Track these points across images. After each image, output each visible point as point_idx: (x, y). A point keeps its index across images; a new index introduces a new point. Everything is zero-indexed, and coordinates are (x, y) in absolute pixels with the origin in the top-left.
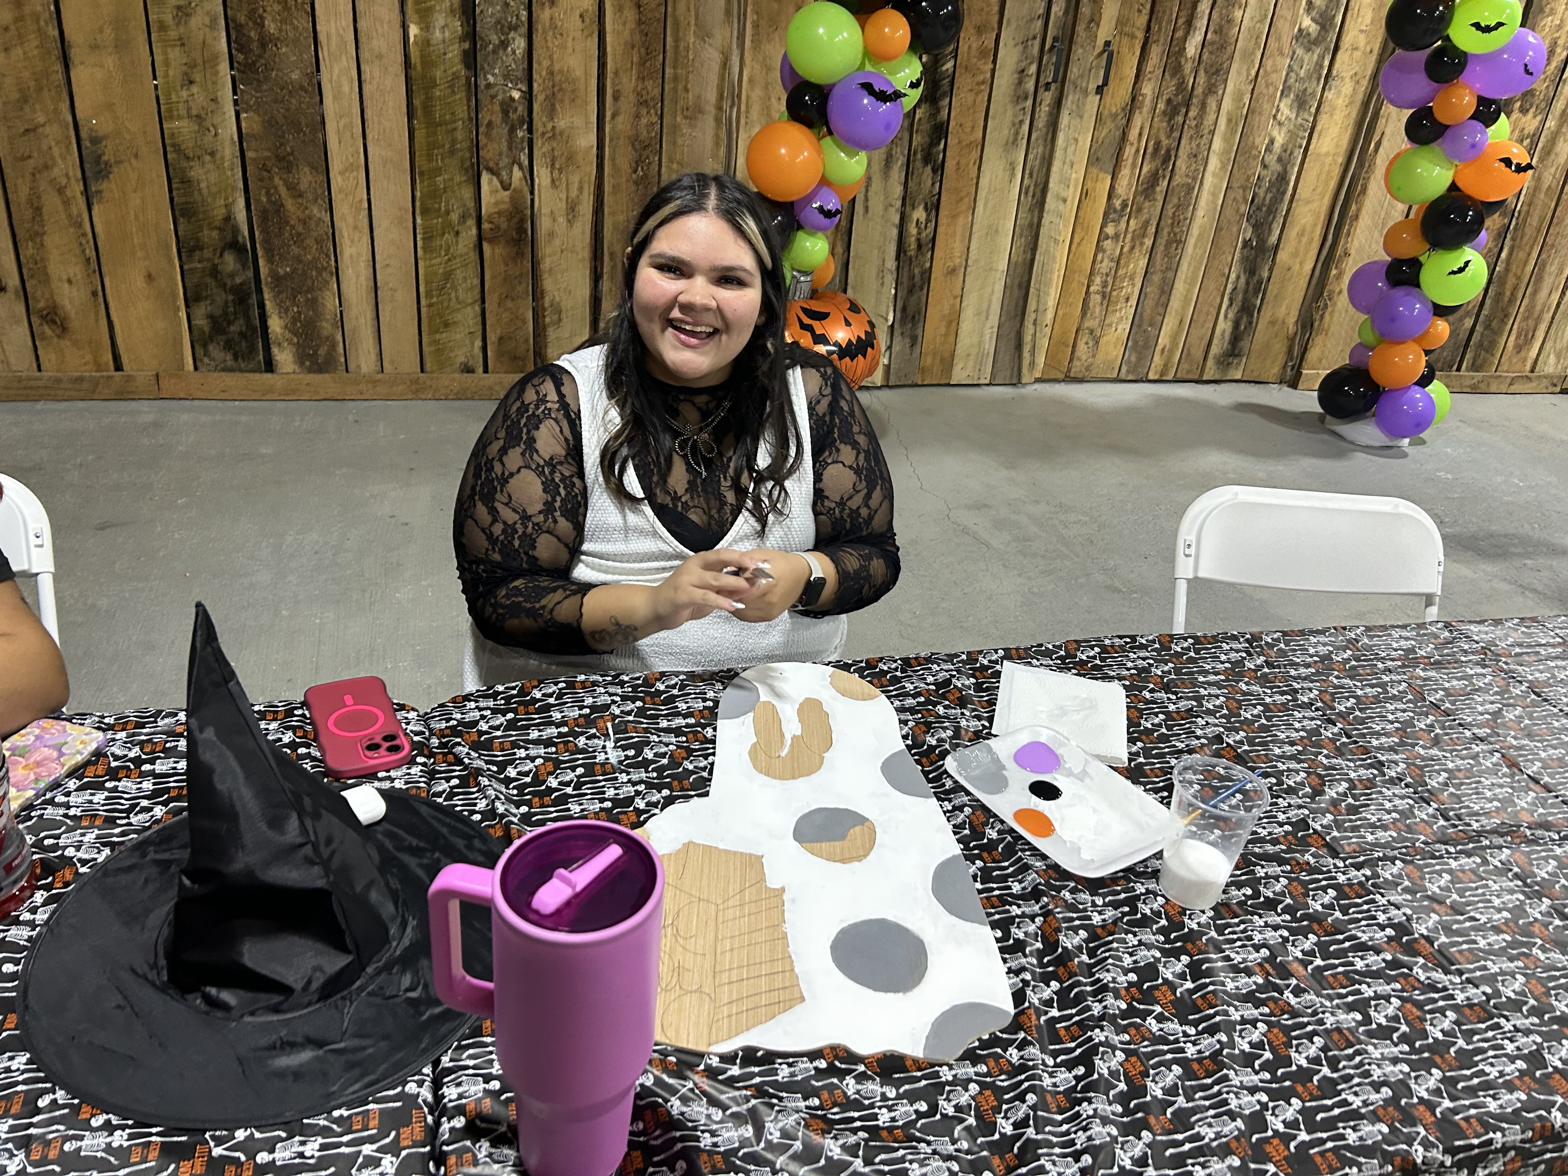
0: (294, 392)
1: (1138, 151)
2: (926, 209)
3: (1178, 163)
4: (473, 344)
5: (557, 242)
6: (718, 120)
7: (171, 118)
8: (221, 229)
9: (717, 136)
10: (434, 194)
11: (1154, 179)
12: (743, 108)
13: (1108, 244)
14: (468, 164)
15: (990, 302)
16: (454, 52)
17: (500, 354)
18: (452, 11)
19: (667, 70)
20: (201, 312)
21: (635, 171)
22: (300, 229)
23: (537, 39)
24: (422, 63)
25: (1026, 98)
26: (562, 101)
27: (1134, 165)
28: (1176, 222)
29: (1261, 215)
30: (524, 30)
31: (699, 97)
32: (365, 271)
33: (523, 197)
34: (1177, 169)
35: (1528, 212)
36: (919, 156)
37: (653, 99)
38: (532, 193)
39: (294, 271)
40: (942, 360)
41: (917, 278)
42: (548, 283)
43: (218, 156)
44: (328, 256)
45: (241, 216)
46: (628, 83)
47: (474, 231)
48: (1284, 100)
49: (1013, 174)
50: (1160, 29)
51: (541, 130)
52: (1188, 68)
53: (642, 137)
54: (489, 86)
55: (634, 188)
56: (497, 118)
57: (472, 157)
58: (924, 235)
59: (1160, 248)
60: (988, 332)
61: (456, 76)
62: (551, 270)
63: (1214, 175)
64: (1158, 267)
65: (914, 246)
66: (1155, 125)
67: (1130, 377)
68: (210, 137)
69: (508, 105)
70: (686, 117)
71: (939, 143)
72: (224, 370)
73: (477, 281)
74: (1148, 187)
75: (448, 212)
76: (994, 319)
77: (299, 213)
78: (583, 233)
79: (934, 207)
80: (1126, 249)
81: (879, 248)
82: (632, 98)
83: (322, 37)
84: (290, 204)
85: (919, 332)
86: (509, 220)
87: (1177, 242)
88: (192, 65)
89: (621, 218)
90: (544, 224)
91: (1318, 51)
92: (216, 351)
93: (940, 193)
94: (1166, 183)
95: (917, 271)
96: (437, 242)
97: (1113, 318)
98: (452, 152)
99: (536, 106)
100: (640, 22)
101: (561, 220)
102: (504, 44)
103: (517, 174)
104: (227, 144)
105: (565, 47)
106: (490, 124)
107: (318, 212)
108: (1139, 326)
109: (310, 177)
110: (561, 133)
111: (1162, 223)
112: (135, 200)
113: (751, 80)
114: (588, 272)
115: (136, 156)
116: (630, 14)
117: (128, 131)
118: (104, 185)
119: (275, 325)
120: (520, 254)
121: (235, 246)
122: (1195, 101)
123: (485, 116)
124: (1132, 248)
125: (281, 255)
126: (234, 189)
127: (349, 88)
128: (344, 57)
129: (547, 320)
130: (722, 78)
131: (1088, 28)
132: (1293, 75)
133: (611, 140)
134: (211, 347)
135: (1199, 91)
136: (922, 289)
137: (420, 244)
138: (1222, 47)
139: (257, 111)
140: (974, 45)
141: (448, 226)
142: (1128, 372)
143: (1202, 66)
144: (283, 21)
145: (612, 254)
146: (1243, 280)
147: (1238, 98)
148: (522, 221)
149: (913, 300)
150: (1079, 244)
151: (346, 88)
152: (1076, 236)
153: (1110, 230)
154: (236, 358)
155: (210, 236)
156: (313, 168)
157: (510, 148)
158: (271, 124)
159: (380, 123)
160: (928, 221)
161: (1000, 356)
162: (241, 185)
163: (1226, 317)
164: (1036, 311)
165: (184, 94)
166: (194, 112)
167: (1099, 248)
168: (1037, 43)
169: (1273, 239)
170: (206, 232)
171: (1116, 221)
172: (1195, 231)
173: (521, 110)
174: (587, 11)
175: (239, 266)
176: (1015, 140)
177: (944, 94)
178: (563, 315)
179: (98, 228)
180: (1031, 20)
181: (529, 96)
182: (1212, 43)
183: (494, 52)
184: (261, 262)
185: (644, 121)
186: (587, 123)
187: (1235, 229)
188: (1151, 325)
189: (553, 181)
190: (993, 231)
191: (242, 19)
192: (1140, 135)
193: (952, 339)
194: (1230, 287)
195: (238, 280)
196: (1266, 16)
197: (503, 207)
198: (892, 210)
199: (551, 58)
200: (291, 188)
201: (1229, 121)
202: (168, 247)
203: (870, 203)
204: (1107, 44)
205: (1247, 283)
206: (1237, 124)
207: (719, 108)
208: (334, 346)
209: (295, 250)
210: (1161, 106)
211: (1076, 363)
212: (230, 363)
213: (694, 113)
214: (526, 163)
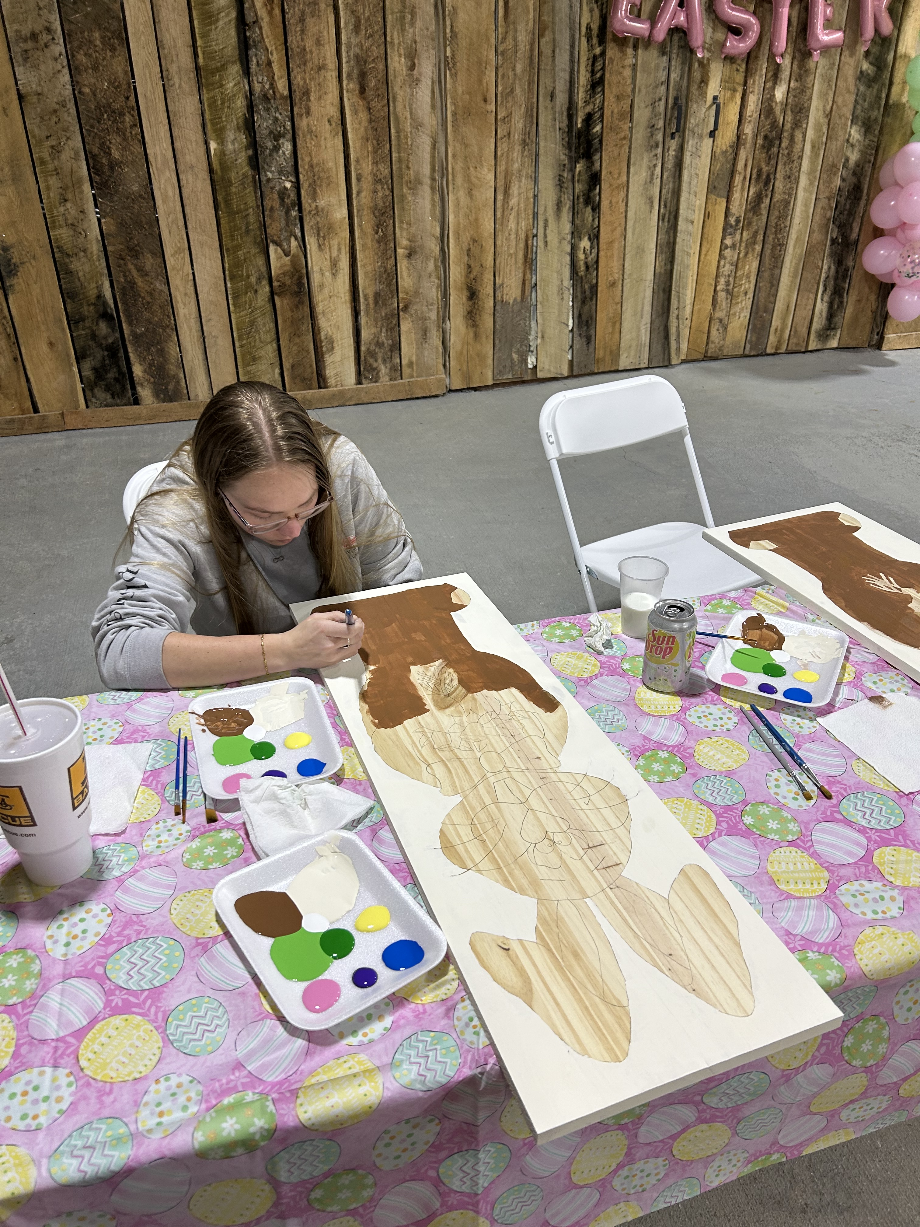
0: (154, 417)
1: (745, 178)
2: (590, 239)
3: (776, 184)
4: (274, 371)
5: (326, 291)
6: (432, 188)
7: (54, 227)
8: (94, 304)
9: (433, 200)
10: (237, 265)
11: (759, 198)
12: (450, 177)
14: (259, 239)
15: (643, 304)
16: (242, 158)
17: (293, 378)
18: (239, 128)
19: (394, 155)
20: (87, 365)
21: (377, 233)
22: (149, 299)
23: (299, 142)
24: (221, 169)
25: (657, 146)
26: (321, 186)
27: (743, 189)
28: (778, 230)
29: (843, 218)
30: (289, 136)
31: (418, 172)
32: (195, 326)
33: (300, 260)
34: (776, 188)
36: (581, 200)
37: (385, 177)
38: (306, 257)
39: (147, 330)
40: (611, 352)
41: (588, 292)
42: (322, 322)
43: (88, 253)
44: (169, 317)
45: (108, 293)
46: (367, 167)
47: (267, 289)
48: (854, 127)
49: (652, 206)
50: (754, 82)
51: (308, 209)
52: (778, 110)
53: (379, 207)
54: (269, 180)
55: (377, 245)
56: (277, 204)
57: (261, 234)
58: (590, 259)
59: (768, 251)
60: (643, 328)
61: (245, 176)
62: (323, 312)
63: (805, 190)
64: (767, 266)
65: (583, 268)
66: (757, 156)
67: (753, 353)
68: (82, 239)
69: (283, 194)
70: (410, 189)
71: (595, 189)
72: (106, 406)
73: (272, 325)
74: (754, 206)
75: (248, 276)
76: (647, 318)
77: (147, 288)
78: (344, 282)
79: (595, 237)
80: (742, 255)
81: (558, 272)
82: (370, 178)
83: (151, 158)
84: (140, 282)
85: (592, 332)
86: (292, 278)
87: (780, 246)
88: (65, 188)
89: (369, 268)
90: (316, 279)
91: (876, 87)
92: (100, 393)
93: (599, 226)
95: (587, 287)
96: (243, 299)
97: (736, 309)
98: (248, 232)
99: (303, 192)
100: (371, 121)
101: (327, 274)
102: (277, 148)
103: (294, 243)
104: (94, 242)
105: (320, 146)
106: (272, 209)
107: (160, 286)
108: (757, 313)
109: (151, 261)
110: (323, 210)
111: (768, 232)
112: (36, 289)
113: (454, 156)
114: (349, 311)
115: (34, 258)
116: (363, 116)
117: (27, 240)
118: (15, 281)
119: (138, 370)
120: (301, 302)
121: (106, 316)
122: (785, 134)
123: (268, 204)
124: (746, 254)
125: (136, 319)
126: (101, 274)
127: (172, 192)
128: (167, 171)
129: (324, 349)
130: (433, 157)
131: (699, 87)
132: (859, 107)
133: (358, 211)
134: (96, 391)
135: (788, 126)
136: (591, 299)
137: (231, 302)
138: (803, 91)
139: (112, 217)
140: (616, 111)
141: (249, 287)
142: (751, 349)
143: (789, 107)
144: (124, 149)
145: (365, 296)
147: (818, 128)
148: (300, 278)
149: (586, 308)
150: (706, 255)
151: (170, 193)
152: (704, 249)
153: (728, 241)
154: (113, 396)
155: (88, 311)
156: (154, 254)
157: (287, 224)
158: (122, 224)
159: (196, 216)
160: (592, 247)
161: (654, 345)
162: (106, 272)
163: (822, 300)
164: (678, 308)
165: (62, 209)
166: (70, 222)
167: (721, 256)
168: (663, 102)
169: (854, 236)
170: (86, 308)
172: (793, 235)
173: (293, 195)
174: (332, 117)
175: (110, 330)
176: (652, 179)
177: (596, 150)
178: (335, 345)
179: (14, 312)
180: (656, 87)
181: (297, 185)
182: (794, 90)
183: (270, 155)
184: (125, 326)
185: (380, 194)
186: (340, 201)
188: (765, 312)
189: (320, 246)
190: (640, 251)
191: (96, 150)
192: (746, 165)
193: (617, 335)
194: (823, 275)
195: (110, 341)
196: (834, 64)
199: (310, 154)
200: (140, 270)
201: (813, 147)
202: (61, 320)
203: (548, 239)
204: (715, 98)
205: (837, 272)
206: (819, 149)
207: (433, 179)
208: (178, 382)
209: (147, 315)
210: (760, 141)
211: (711, 345)
212: (110, 400)
213: (415, 185)
214: (299, 235)
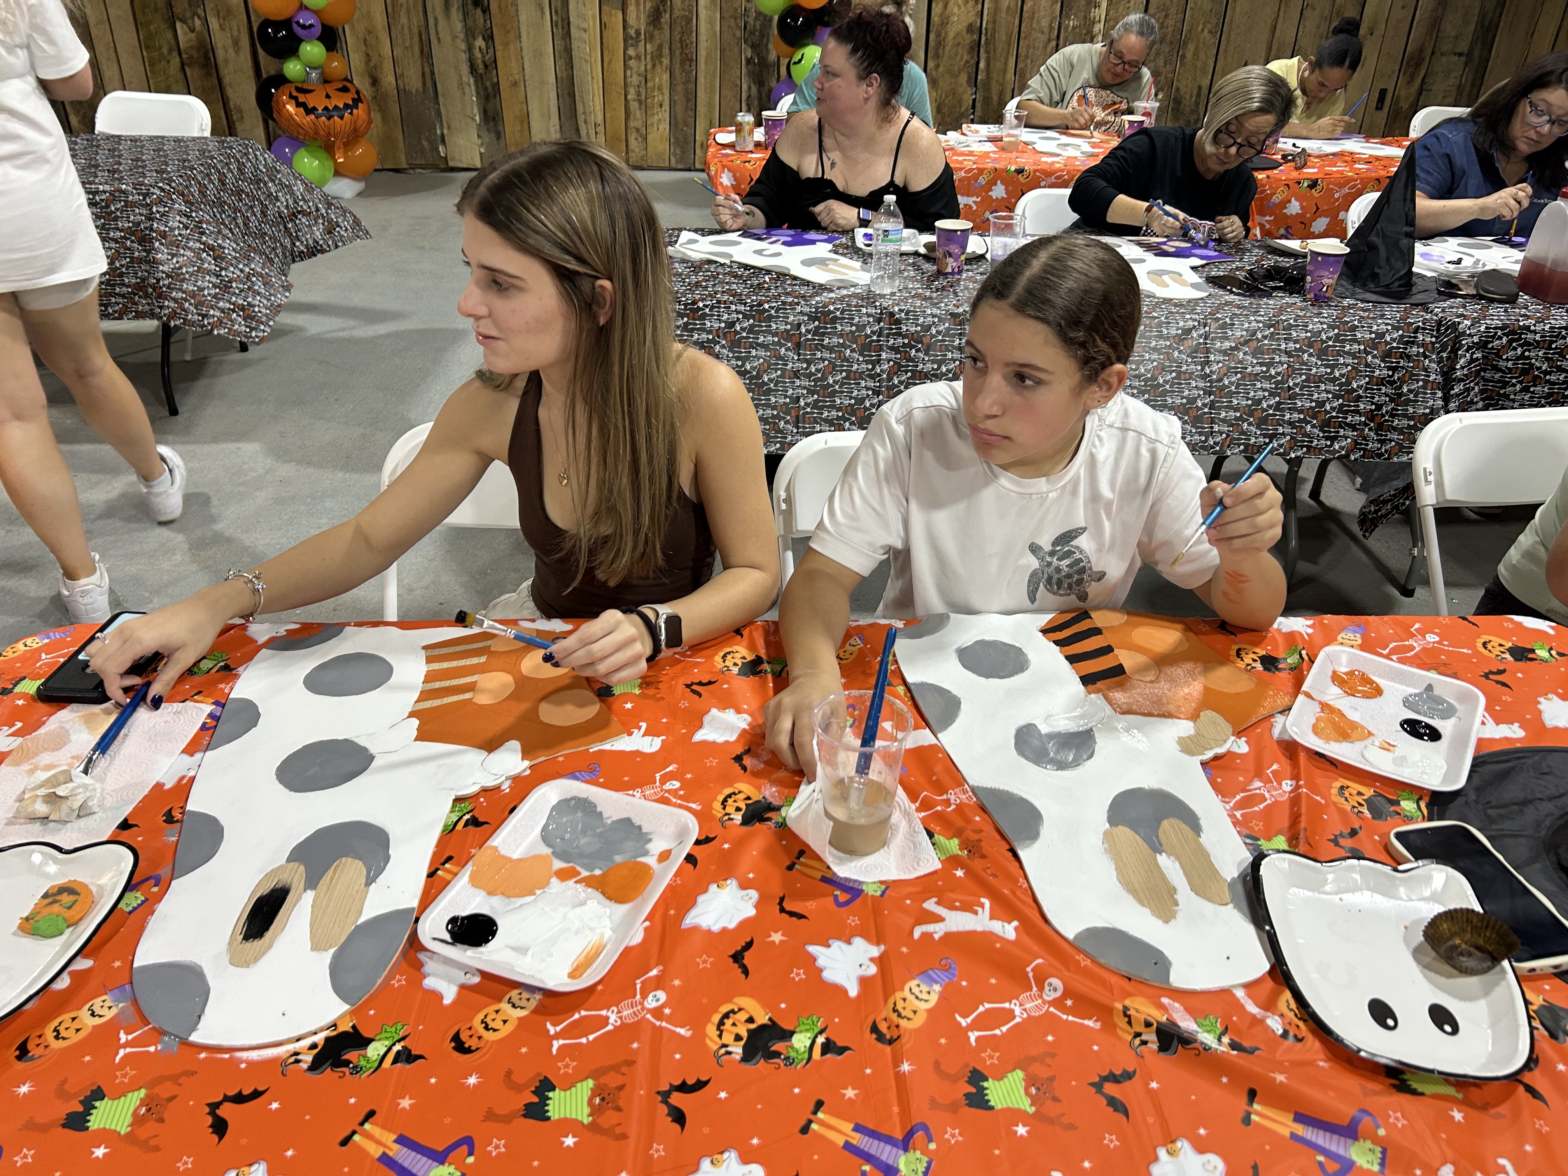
13: (632, 63)
35: (994, 29)
94: (668, 16)
146: (754, 89)
171: (635, 46)
187: (736, 50)
197: (194, 43)
198: (458, 41)
